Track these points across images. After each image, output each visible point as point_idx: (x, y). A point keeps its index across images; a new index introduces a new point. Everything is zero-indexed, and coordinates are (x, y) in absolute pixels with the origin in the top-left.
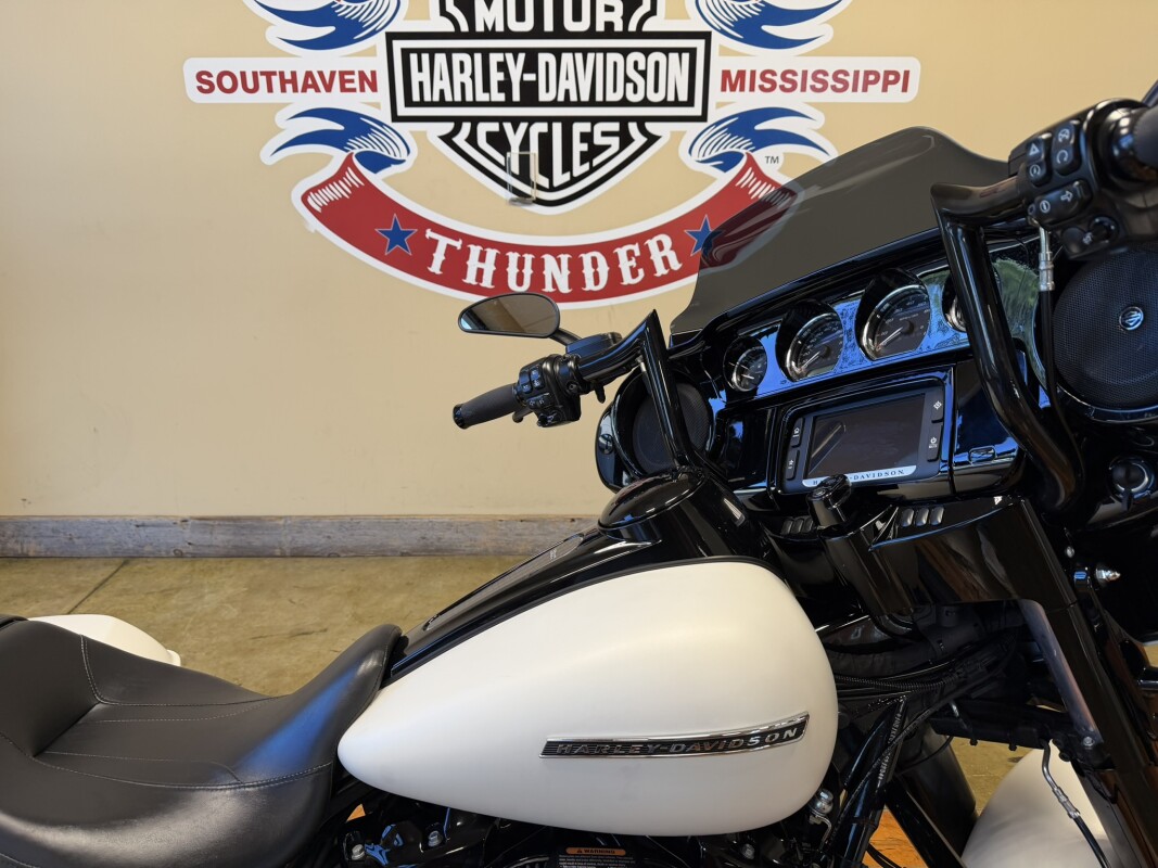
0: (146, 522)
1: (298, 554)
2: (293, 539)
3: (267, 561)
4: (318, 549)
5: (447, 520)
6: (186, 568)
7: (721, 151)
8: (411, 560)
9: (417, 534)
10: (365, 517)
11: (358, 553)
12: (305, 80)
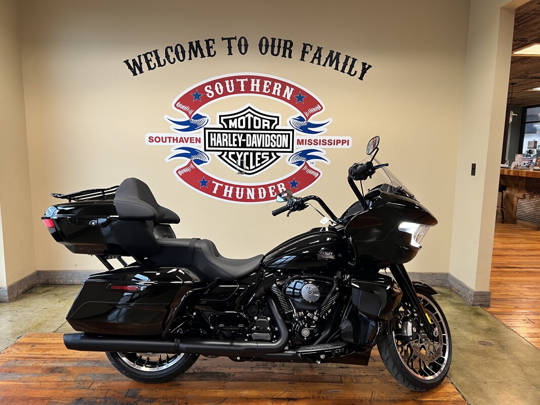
7: (298, 161)
12: (180, 139)
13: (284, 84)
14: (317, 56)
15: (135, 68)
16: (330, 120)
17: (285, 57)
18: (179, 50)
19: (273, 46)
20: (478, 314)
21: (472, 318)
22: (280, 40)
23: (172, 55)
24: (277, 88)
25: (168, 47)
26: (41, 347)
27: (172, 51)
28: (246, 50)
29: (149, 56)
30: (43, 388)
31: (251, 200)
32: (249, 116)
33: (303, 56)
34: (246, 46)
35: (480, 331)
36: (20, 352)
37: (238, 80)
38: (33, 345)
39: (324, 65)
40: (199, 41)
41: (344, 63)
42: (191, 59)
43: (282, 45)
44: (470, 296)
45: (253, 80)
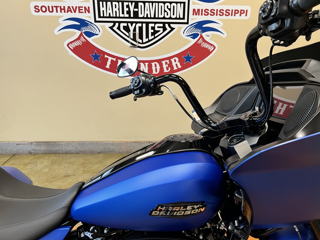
0: (20, 143)
1: (67, 153)
2: (65, 148)
3: (57, 155)
4: (73, 151)
5: (111, 142)
6: (32, 157)
7: (193, 33)
8: (101, 155)
9: (102, 147)
10: (87, 142)
11: (85, 153)
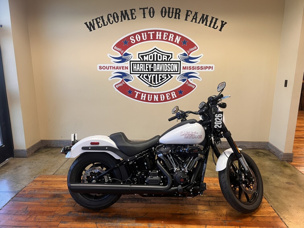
7: (183, 79)
12: (117, 68)
13: (175, 35)
14: (195, 17)
15: (91, 27)
16: (202, 55)
17: (176, 18)
18: (115, 16)
19: (169, 12)
20: (286, 166)
21: (282, 168)
22: (173, 8)
23: (111, 19)
24: (171, 37)
25: (109, 14)
26: (47, 183)
27: (111, 17)
28: (153, 15)
29: (98, 20)
30: (51, 206)
31: (156, 102)
32: (155, 53)
33: (186, 18)
34: (154, 12)
35: (287, 176)
36: (36, 186)
37: (149, 33)
38: (43, 182)
39: (199, 23)
40: (126, 10)
41: (210, 21)
42: (122, 21)
43: (174, 11)
44: (281, 155)
45: (157, 33)
